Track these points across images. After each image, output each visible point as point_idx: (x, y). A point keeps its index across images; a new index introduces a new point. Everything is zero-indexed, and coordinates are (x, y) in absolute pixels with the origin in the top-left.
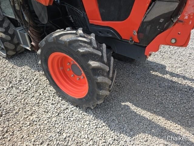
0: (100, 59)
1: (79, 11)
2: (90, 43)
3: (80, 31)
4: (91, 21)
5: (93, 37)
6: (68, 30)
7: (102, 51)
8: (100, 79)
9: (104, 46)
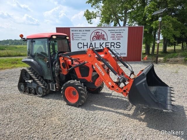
0: (82, 87)
1: (75, 75)
2: (79, 83)
3: (76, 80)
4: (79, 78)
5: (79, 81)
6: (72, 80)
7: (82, 85)
8: (82, 92)
9: (83, 84)
